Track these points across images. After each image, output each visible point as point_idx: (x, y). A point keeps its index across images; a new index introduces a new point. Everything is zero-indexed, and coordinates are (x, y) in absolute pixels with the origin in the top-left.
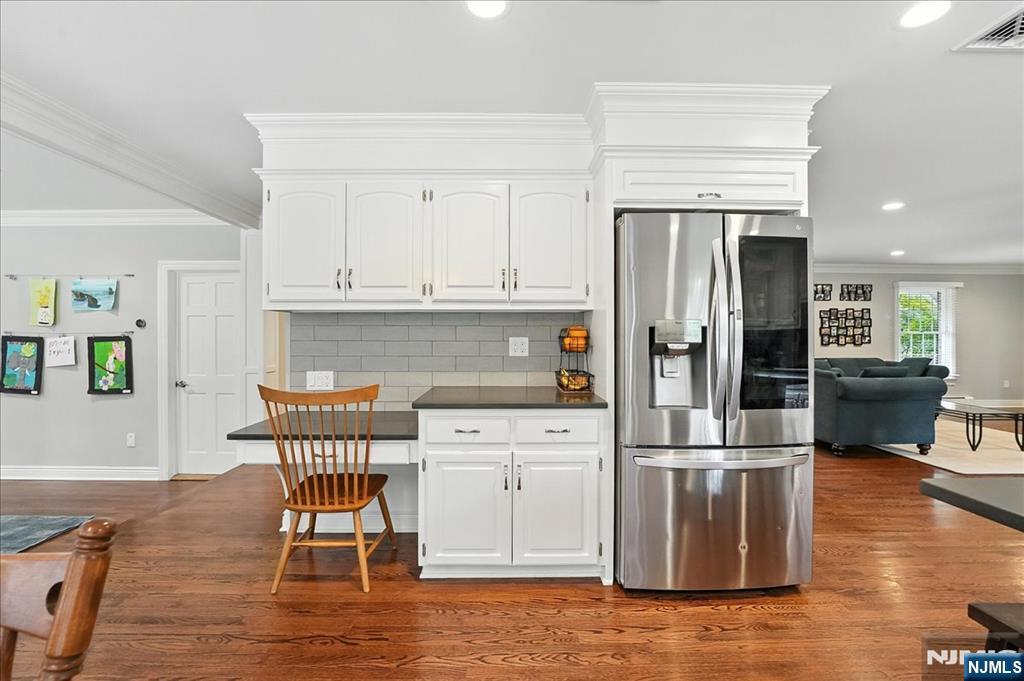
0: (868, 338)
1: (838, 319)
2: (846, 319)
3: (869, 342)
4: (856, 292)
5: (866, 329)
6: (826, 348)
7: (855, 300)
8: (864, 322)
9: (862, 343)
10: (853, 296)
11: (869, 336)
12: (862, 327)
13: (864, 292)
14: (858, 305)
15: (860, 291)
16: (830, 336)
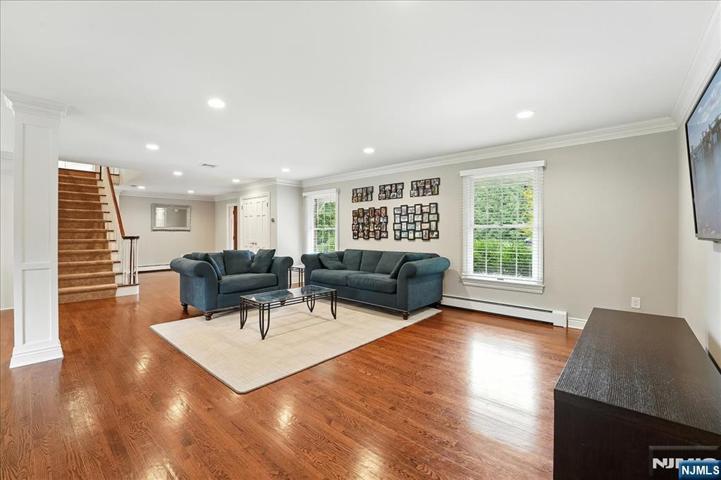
0: (436, 233)
1: (407, 214)
2: (415, 214)
3: (437, 237)
4: (424, 188)
5: (433, 224)
6: (398, 242)
7: (424, 195)
8: (431, 216)
9: (429, 238)
10: (421, 191)
11: (437, 230)
12: (429, 222)
13: (431, 187)
14: (426, 200)
15: (428, 186)
16: (401, 231)
